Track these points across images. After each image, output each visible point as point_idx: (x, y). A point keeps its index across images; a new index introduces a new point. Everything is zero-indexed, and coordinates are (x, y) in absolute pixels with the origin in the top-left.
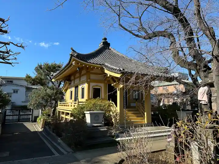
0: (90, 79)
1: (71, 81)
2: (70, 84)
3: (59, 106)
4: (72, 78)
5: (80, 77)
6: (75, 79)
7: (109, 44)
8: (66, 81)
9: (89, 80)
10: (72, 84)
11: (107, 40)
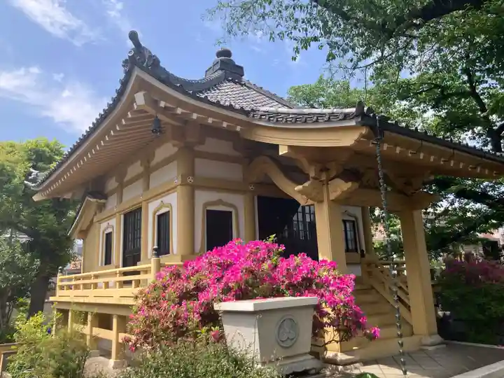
0: (193, 175)
1: (106, 197)
2: (101, 208)
3: (59, 292)
4: (112, 184)
5: (146, 175)
6: (122, 186)
7: (241, 68)
8: (87, 198)
9: (190, 180)
10: (109, 207)
11: (231, 58)
